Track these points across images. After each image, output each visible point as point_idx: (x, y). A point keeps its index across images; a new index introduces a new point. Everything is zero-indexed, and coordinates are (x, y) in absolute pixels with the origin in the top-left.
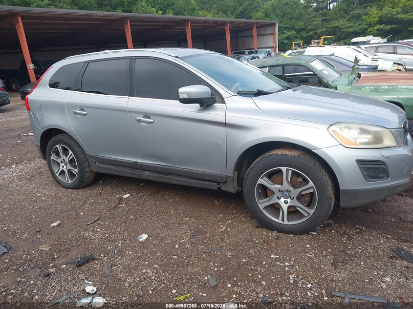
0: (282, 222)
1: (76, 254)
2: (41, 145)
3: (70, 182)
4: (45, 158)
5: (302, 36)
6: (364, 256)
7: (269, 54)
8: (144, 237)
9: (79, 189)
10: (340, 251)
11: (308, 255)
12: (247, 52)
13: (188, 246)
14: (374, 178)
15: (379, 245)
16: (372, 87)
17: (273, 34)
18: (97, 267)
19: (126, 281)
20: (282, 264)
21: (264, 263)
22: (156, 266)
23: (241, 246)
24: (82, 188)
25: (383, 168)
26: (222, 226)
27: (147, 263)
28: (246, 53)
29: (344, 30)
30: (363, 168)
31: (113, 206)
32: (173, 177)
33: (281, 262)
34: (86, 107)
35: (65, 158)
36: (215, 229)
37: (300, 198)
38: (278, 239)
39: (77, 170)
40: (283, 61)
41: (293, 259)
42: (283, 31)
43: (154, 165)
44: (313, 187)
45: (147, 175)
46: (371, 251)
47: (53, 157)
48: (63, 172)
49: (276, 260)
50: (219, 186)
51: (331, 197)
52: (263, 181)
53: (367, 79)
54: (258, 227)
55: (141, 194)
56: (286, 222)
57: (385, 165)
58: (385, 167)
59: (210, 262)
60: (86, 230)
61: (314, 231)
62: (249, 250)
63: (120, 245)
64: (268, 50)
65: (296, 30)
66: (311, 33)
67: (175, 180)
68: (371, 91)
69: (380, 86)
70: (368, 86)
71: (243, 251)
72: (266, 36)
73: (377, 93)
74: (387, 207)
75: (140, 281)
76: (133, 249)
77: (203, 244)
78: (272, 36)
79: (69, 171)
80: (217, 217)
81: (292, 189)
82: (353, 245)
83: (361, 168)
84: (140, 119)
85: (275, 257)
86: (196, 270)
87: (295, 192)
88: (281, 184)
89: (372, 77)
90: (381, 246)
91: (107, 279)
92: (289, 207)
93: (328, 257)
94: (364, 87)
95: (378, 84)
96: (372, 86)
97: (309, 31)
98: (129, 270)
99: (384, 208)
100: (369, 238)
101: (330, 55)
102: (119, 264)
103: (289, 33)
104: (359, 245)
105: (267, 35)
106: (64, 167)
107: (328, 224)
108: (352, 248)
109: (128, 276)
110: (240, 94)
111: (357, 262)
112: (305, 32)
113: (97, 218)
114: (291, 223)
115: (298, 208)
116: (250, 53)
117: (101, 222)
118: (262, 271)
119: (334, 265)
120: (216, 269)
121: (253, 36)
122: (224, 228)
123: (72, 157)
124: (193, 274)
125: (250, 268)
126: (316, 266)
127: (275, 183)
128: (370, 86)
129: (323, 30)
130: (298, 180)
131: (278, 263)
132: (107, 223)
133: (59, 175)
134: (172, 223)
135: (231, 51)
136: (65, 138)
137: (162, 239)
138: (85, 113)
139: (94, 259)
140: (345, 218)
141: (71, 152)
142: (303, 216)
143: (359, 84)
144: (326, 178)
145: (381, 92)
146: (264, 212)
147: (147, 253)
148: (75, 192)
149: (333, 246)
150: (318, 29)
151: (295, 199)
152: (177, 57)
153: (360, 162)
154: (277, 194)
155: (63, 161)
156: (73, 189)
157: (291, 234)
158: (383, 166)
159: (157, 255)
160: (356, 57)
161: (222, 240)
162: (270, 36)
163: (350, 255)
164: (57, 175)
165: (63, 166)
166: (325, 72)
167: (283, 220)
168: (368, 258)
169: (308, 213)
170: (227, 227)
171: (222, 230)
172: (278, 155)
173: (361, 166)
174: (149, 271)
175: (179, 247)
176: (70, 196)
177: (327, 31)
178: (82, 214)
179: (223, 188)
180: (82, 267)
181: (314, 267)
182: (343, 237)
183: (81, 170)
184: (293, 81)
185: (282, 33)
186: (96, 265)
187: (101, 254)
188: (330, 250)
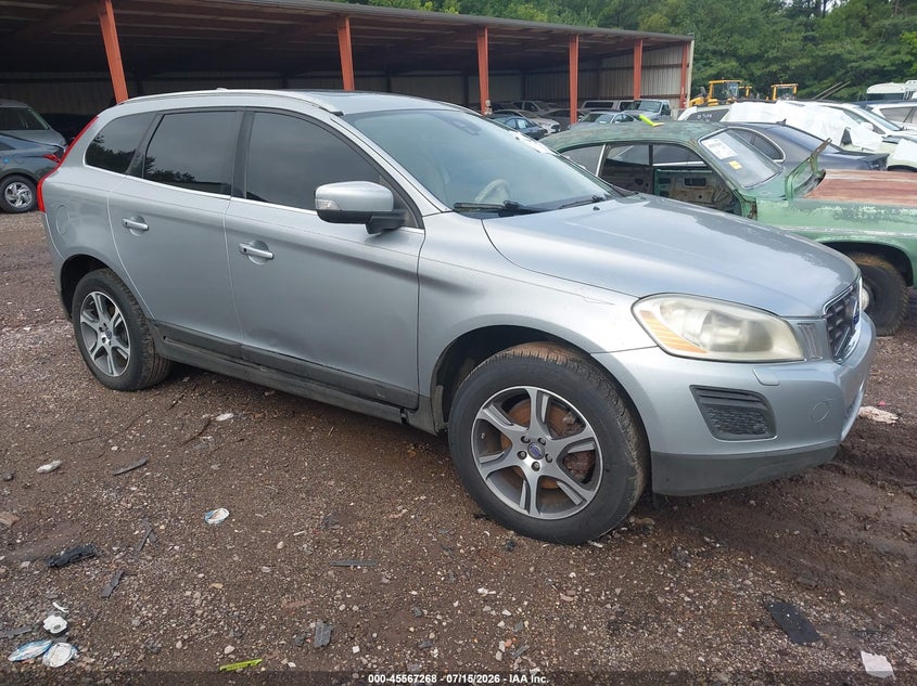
0: (525, 512)
1: (60, 542)
2: (62, 287)
3: (116, 374)
4: (70, 318)
5: (752, 75)
6: (692, 612)
7: (666, 111)
8: (222, 514)
9: (135, 391)
10: (641, 595)
11: (563, 597)
12: (617, 104)
13: (305, 546)
14: (736, 431)
15: (740, 589)
16: (838, 209)
17: (682, 66)
18: (93, 573)
19: (137, 613)
20: (494, 613)
21: (456, 604)
22: (216, 585)
23: (423, 558)
24: (142, 390)
25: (757, 410)
26: (399, 508)
27: (201, 575)
28: (614, 107)
29: (853, 64)
30: (708, 406)
31: (188, 437)
32: (314, 386)
33: (493, 608)
34: (145, 214)
35: (106, 321)
36: (381, 513)
37: (565, 459)
38: (509, 550)
39: (128, 351)
40: (639, 132)
41: (526, 603)
42: (707, 59)
43: (273, 355)
44: (591, 439)
45: (262, 375)
46: (715, 602)
47: (85, 318)
48: (102, 352)
49: (487, 600)
50: (403, 415)
51: (633, 468)
52: (490, 414)
53: (837, 186)
54: (477, 517)
55: (258, 416)
56: (534, 513)
57: (765, 405)
58: (764, 408)
59: (338, 588)
60: (106, 486)
61: (598, 541)
62: (437, 570)
63: (162, 527)
64: (664, 102)
65: (739, 59)
66: (774, 68)
67: (318, 392)
68: (837, 216)
69: (857, 207)
70: (829, 205)
71: (421, 570)
72: (665, 70)
73: (850, 223)
74: (797, 499)
75: (168, 617)
76: (185, 541)
77: (341, 545)
78: (679, 69)
79: (115, 349)
80: (397, 486)
81: (549, 437)
82: (677, 583)
83: (701, 406)
84: (245, 250)
85: (486, 592)
86: (298, 604)
87: (556, 446)
88: (527, 424)
89: (849, 182)
90: (742, 593)
91: (100, 603)
92: (542, 479)
93: (609, 606)
94: (820, 205)
95: (856, 201)
96: (841, 206)
97: (769, 62)
98: (158, 587)
99: (790, 499)
100: (722, 571)
101: (778, 123)
102: (142, 572)
103: (721, 65)
104: (692, 584)
105: (668, 66)
106: (106, 341)
107: (638, 526)
108: (671, 591)
109: (148, 602)
110: (459, 209)
111: (669, 627)
112: (760, 64)
113: (143, 461)
114: (542, 516)
115: (559, 484)
116: (624, 107)
117: (147, 471)
118: (444, 624)
119: (614, 628)
120: (342, 608)
121: (633, 68)
122: (405, 510)
123: (119, 321)
124: (288, 612)
125: (418, 613)
126: (571, 626)
127: (513, 421)
128: (834, 205)
129: (804, 61)
130: (565, 419)
131: (487, 608)
132: (158, 475)
133: (97, 356)
134: (295, 490)
135: (580, 100)
136: (107, 279)
137: (259, 524)
138: (145, 226)
139: (92, 556)
140: (688, 516)
141: (118, 311)
142: (571, 504)
143: (810, 199)
144: (623, 421)
145: (858, 220)
146: (490, 484)
147: (212, 552)
148: (123, 397)
149: (632, 580)
150: (791, 58)
151: (554, 461)
152: (339, 114)
153: (700, 392)
154: (517, 446)
155: (104, 328)
156: (121, 390)
157: (545, 541)
158: (760, 406)
159: (230, 560)
160: (845, 131)
161: (388, 539)
162: (675, 70)
163: (660, 608)
164: (93, 357)
165: (104, 339)
166: (735, 165)
167: (527, 507)
168: (700, 620)
169: (579, 495)
170: (410, 511)
171: (396, 516)
172: (521, 357)
173: (702, 400)
174: (197, 594)
175: (285, 547)
176: (108, 406)
177: (814, 64)
178: (115, 448)
179: (412, 421)
180: (62, 571)
181: (566, 627)
182: (662, 561)
183: (137, 352)
184: (673, 180)
185: (704, 65)
186: (91, 571)
187: (115, 545)
188: (618, 591)
